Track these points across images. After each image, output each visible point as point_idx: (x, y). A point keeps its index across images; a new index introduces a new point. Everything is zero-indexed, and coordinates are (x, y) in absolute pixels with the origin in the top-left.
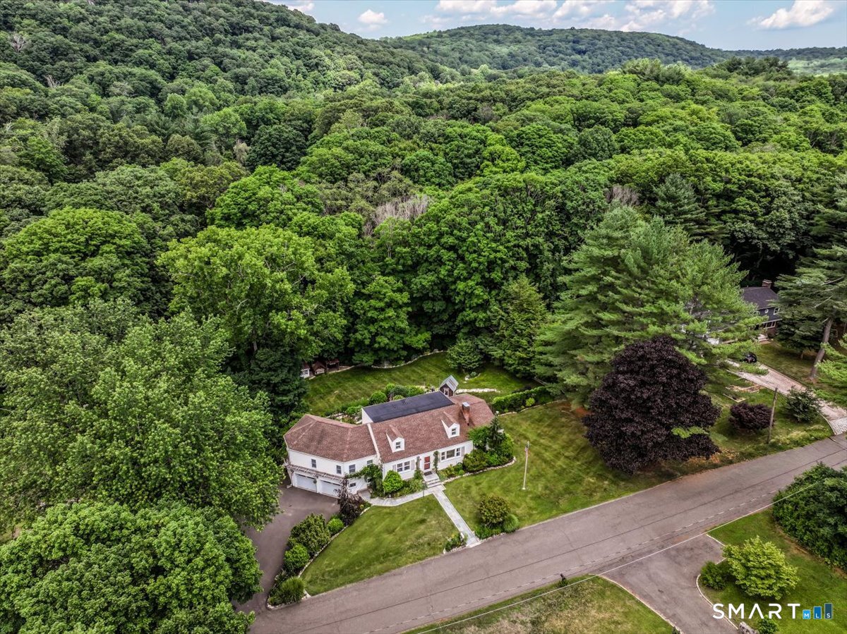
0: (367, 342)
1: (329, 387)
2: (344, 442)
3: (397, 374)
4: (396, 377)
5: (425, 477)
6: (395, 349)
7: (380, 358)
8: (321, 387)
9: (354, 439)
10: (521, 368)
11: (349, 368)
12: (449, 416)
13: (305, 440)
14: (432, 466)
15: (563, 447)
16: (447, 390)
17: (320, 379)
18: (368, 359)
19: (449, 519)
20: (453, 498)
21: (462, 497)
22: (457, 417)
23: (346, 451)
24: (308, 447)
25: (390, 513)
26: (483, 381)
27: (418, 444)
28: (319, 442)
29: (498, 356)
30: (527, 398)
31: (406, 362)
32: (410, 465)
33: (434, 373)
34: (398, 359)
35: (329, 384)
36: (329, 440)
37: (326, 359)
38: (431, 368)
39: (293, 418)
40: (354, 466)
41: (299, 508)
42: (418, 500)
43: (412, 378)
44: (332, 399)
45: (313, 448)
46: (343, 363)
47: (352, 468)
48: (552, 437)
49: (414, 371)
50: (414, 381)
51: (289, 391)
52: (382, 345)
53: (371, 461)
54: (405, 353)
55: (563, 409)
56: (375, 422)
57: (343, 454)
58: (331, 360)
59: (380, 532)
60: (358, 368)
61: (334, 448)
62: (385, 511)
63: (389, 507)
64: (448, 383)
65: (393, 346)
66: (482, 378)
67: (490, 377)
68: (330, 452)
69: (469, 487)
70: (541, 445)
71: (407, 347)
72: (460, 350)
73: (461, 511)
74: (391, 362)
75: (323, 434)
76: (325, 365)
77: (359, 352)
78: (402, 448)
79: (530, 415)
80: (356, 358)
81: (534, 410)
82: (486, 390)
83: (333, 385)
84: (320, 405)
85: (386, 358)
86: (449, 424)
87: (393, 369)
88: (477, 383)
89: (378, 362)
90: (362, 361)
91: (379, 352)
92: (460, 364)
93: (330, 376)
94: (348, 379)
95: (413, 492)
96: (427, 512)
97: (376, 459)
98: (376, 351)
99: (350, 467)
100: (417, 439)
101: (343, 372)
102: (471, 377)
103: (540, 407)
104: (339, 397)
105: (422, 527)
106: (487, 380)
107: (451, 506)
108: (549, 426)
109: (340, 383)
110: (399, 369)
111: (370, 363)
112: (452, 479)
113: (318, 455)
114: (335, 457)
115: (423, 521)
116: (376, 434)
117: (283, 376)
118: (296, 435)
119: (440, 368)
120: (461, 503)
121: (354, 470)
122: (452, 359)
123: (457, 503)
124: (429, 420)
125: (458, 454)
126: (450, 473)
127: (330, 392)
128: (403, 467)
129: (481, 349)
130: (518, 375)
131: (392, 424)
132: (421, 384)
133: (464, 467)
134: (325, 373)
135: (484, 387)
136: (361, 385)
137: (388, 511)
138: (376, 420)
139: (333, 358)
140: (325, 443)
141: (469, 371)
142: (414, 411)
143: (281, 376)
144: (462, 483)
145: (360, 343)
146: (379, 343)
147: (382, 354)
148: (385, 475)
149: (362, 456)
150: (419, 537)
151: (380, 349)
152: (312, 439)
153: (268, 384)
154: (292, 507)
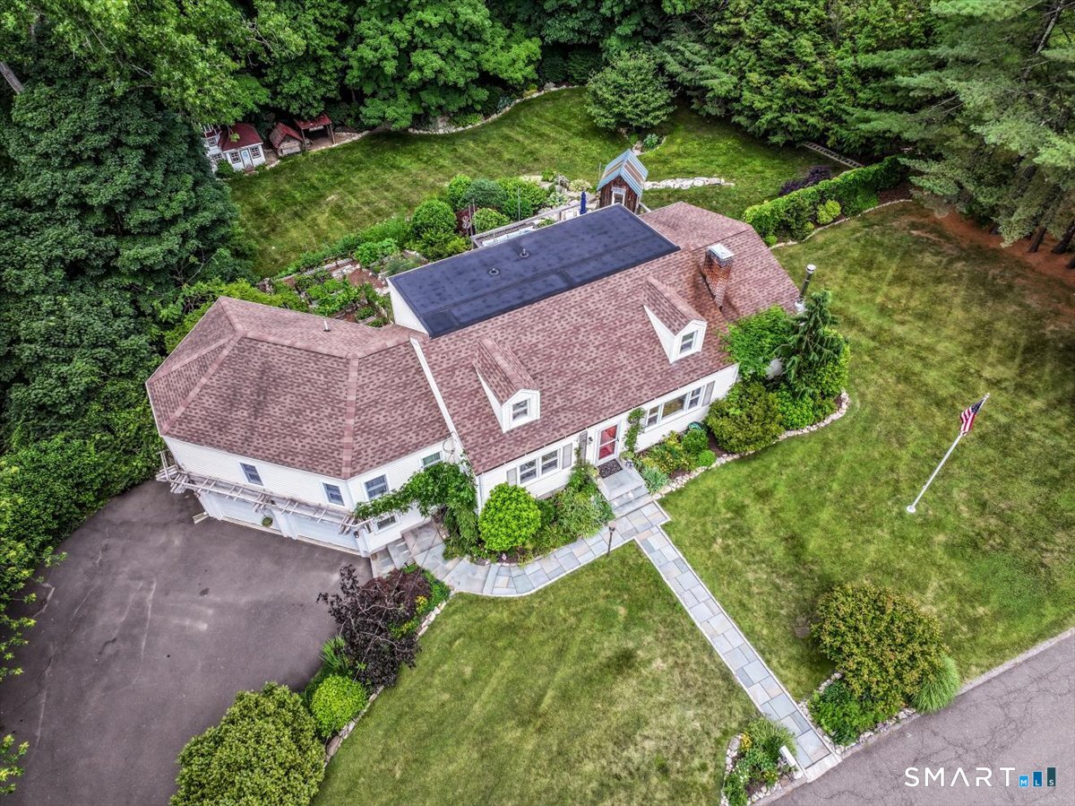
0: (390, 67)
1: (313, 187)
2: (338, 406)
3: (469, 148)
4: (467, 154)
5: (602, 484)
6: (461, 82)
7: (427, 110)
8: (296, 187)
9: (371, 396)
10: (789, 118)
11: (357, 137)
12: (670, 292)
13: (208, 402)
14: (620, 447)
15: (969, 350)
16: (622, 192)
17: (293, 167)
18: (398, 113)
19: (708, 649)
20: (701, 552)
21: (727, 550)
22: (690, 293)
23: (347, 440)
24: (222, 427)
25: (511, 629)
26: (679, 155)
27: (582, 393)
28: (258, 409)
29: (722, 91)
30: (823, 201)
31: (487, 116)
32: (559, 458)
33: (555, 141)
34: (468, 110)
35: (314, 178)
36: (288, 401)
37: (299, 117)
38: (546, 130)
39: (193, 304)
40: (382, 479)
41: (230, 598)
42: (593, 567)
43: (507, 156)
44: (322, 217)
45: (238, 432)
46: (342, 126)
47: (376, 486)
48: (923, 316)
49: (508, 138)
50: (511, 162)
51: (166, 224)
52: (428, 73)
53: (437, 455)
54: (482, 94)
55: (914, 226)
56: (435, 334)
57: (339, 449)
58: (312, 119)
59: (490, 719)
60: (377, 136)
61: (308, 428)
62: (494, 616)
63: (508, 601)
64: (624, 173)
65: (455, 75)
66: (674, 148)
67: (693, 146)
68: (298, 445)
69: (739, 510)
70: (900, 342)
71: (487, 79)
72: (621, 80)
73: (737, 610)
74: (453, 118)
75: (267, 384)
76: (298, 130)
77: (374, 95)
78: (534, 413)
79: (833, 248)
80: (371, 111)
81: (838, 232)
82: (699, 182)
83: (322, 180)
84: (294, 234)
85: (440, 107)
86: (674, 320)
87: (458, 135)
88: (665, 162)
89: (421, 119)
90: (383, 119)
91: (424, 95)
92: (621, 115)
93: (316, 158)
94: (357, 166)
95: (572, 538)
96: (631, 621)
97: (451, 451)
98: (415, 92)
99: (368, 485)
100: (577, 377)
101: (346, 148)
102: (645, 147)
103: (853, 223)
104: (338, 211)
105: (626, 689)
106: (688, 154)
107: (703, 591)
108: (899, 279)
109: (339, 174)
110: (473, 135)
111: (404, 123)
112: (681, 481)
113: (258, 454)
114: (312, 461)
115: (624, 662)
116: (445, 375)
117: (124, 179)
118: (181, 385)
119: (568, 128)
120: (733, 573)
121: (383, 490)
122: (600, 102)
123: (718, 576)
124: (608, 310)
125: (694, 402)
126: (672, 458)
127: (317, 200)
128: (539, 465)
129: (672, 76)
130: (775, 139)
131: (490, 335)
132: (529, 171)
133: (710, 438)
134: (303, 151)
135: (691, 174)
136: (389, 177)
137: (504, 616)
138: (439, 325)
139: (314, 113)
140: (275, 410)
141: (641, 132)
142: (560, 284)
143: (119, 180)
144: (713, 492)
145: (373, 72)
146: (420, 69)
147: (431, 99)
148: (483, 497)
149: (405, 450)
150: (624, 738)
151: (425, 84)
152: (232, 402)
153: (83, 207)
154: (210, 597)
